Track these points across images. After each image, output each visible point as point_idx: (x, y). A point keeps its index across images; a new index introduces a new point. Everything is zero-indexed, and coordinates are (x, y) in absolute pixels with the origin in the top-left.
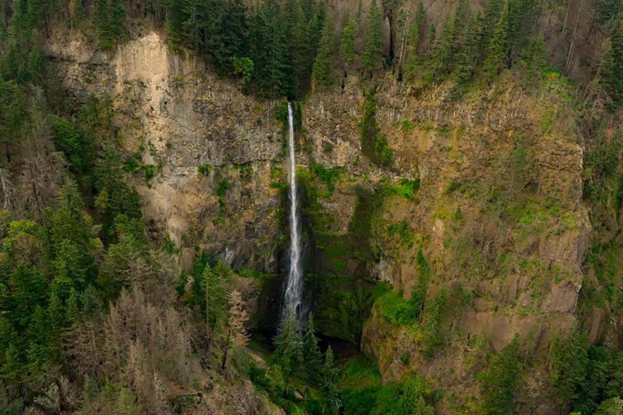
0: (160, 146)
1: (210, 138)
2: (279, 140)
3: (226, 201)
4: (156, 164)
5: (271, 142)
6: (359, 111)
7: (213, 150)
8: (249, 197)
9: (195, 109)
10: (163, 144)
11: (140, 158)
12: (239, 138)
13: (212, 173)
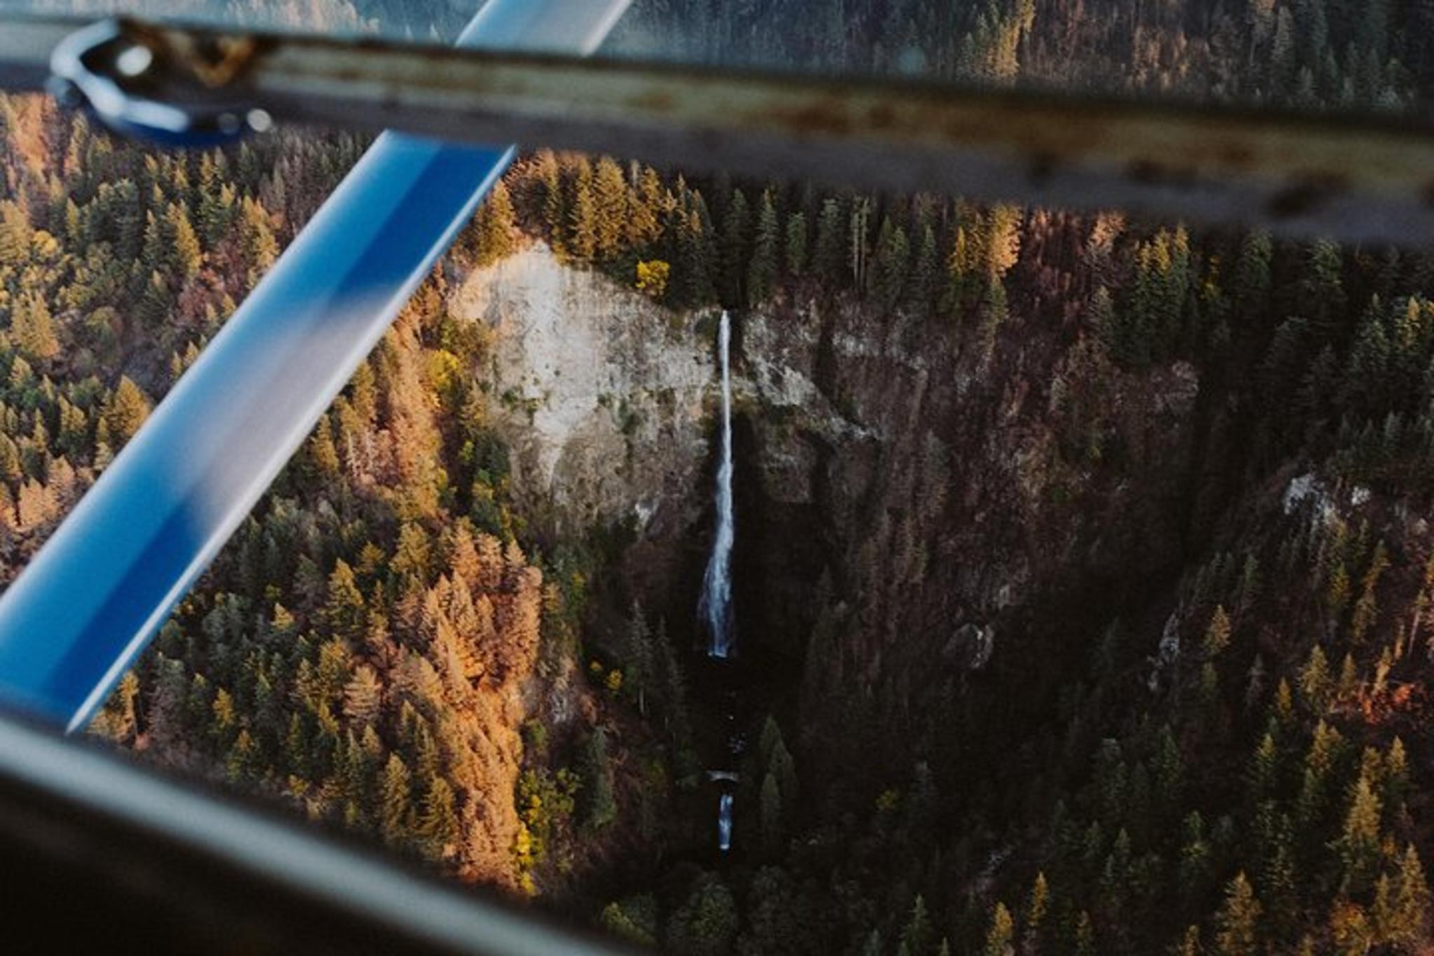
0: (546, 375)
1: (611, 360)
2: (709, 362)
3: (636, 442)
4: (541, 395)
5: (699, 363)
6: (812, 333)
7: (617, 374)
8: (671, 435)
9: (591, 328)
10: (551, 371)
11: (521, 389)
12: (652, 361)
13: (617, 404)
